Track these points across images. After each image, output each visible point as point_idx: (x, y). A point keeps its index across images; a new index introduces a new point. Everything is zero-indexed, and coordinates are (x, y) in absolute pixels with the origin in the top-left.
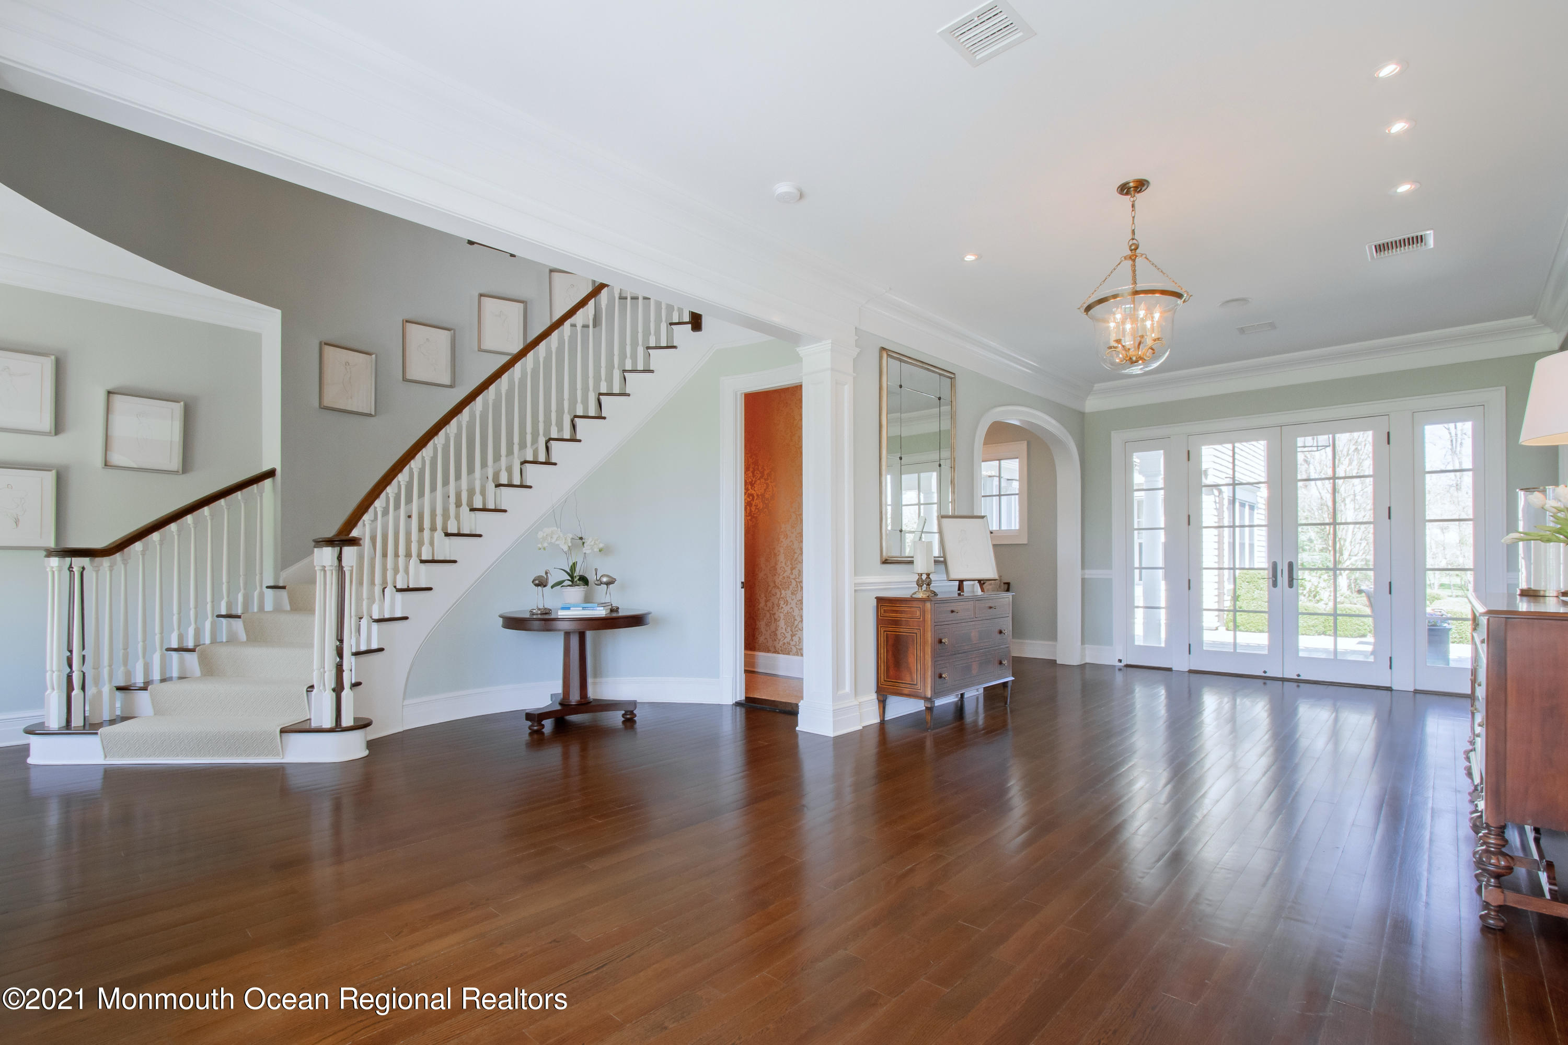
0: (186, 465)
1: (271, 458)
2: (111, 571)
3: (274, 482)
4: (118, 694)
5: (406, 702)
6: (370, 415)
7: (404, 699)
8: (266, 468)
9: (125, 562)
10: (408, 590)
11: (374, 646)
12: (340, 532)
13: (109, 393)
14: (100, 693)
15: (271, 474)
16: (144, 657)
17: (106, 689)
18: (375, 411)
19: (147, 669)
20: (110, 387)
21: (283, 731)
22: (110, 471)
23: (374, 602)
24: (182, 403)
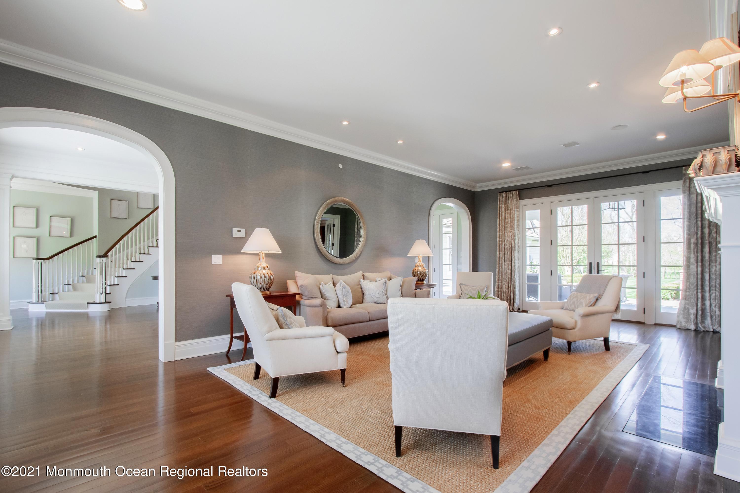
0: (72, 235)
1: (96, 233)
2: (49, 263)
3: (96, 239)
4: (51, 295)
5: (126, 299)
6: (127, 219)
7: (126, 298)
8: (94, 235)
9: (53, 261)
10: (127, 269)
11: (116, 283)
12: (104, 254)
13: (50, 217)
14: (46, 294)
15: (95, 237)
16: (58, 286)
17: (47, 294)
18: (128, 217)
19: (59, 289)
20: (51, 215)
21: (87, 303)
22: (50, 237)
23: (116, 272)
24: (70, 218)
